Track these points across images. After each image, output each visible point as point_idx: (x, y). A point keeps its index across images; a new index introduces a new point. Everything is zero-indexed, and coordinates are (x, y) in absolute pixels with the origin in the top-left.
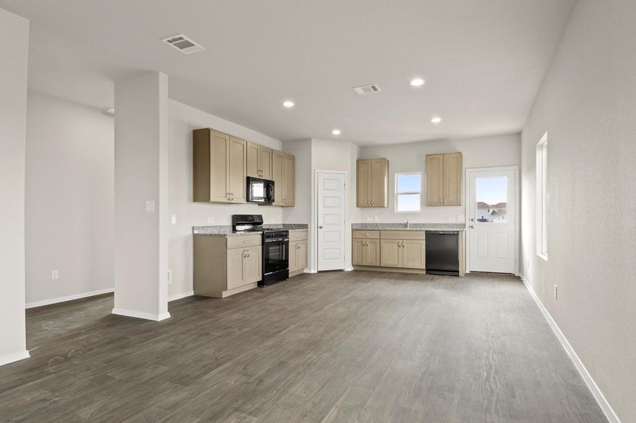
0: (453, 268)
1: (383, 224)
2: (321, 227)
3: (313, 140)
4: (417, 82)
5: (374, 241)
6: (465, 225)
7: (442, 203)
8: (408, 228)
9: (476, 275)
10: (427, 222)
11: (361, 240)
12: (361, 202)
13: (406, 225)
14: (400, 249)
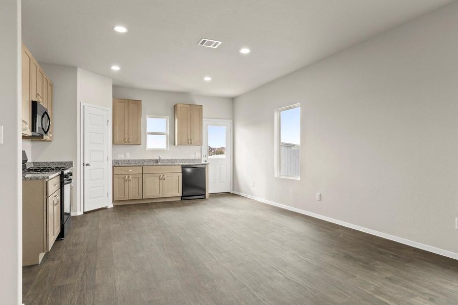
0: (201, 192)
1: (136, 160)
2: (87, 165)
3: (78, 68)
4: (245, 51)
5: (137, 176)
6: (201, 160)
7: (190, 143)
8: (159, 163)
9: (215, 195)
10: (174, 158)
11: (123, 176)
12: (117, 139)
13: (157, 161)
14: (161, 181)
